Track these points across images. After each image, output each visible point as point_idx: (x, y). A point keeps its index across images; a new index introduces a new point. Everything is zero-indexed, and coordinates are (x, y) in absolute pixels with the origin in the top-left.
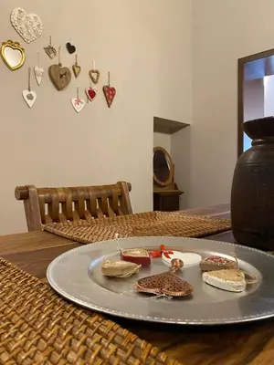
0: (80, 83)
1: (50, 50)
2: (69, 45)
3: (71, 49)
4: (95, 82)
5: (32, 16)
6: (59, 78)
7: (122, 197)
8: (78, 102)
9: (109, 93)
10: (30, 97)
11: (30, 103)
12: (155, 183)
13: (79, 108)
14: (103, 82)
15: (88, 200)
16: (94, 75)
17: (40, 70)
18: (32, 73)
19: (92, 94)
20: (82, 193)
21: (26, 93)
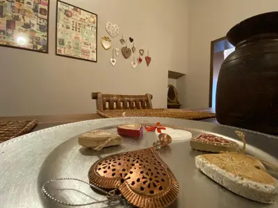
0: (135, 55)
1: (122, 41)
2: (130, 38)
3: (131, 40)
4: (142, 55)
5: (114, 26)
6: (126, 53)
7: (147, 101)
8: (134, 64)
9: (148, 60)
10: (113, 61)
11: (114, 64)
12: (168, 101)
13: (135, 66)
14: (145, 55)
15: (130, 102)
16: (142, 52)
17: (117, 49)
18: (114, 51)
19: (140, 60)
20: (126, 99)
21: (111, 60)
